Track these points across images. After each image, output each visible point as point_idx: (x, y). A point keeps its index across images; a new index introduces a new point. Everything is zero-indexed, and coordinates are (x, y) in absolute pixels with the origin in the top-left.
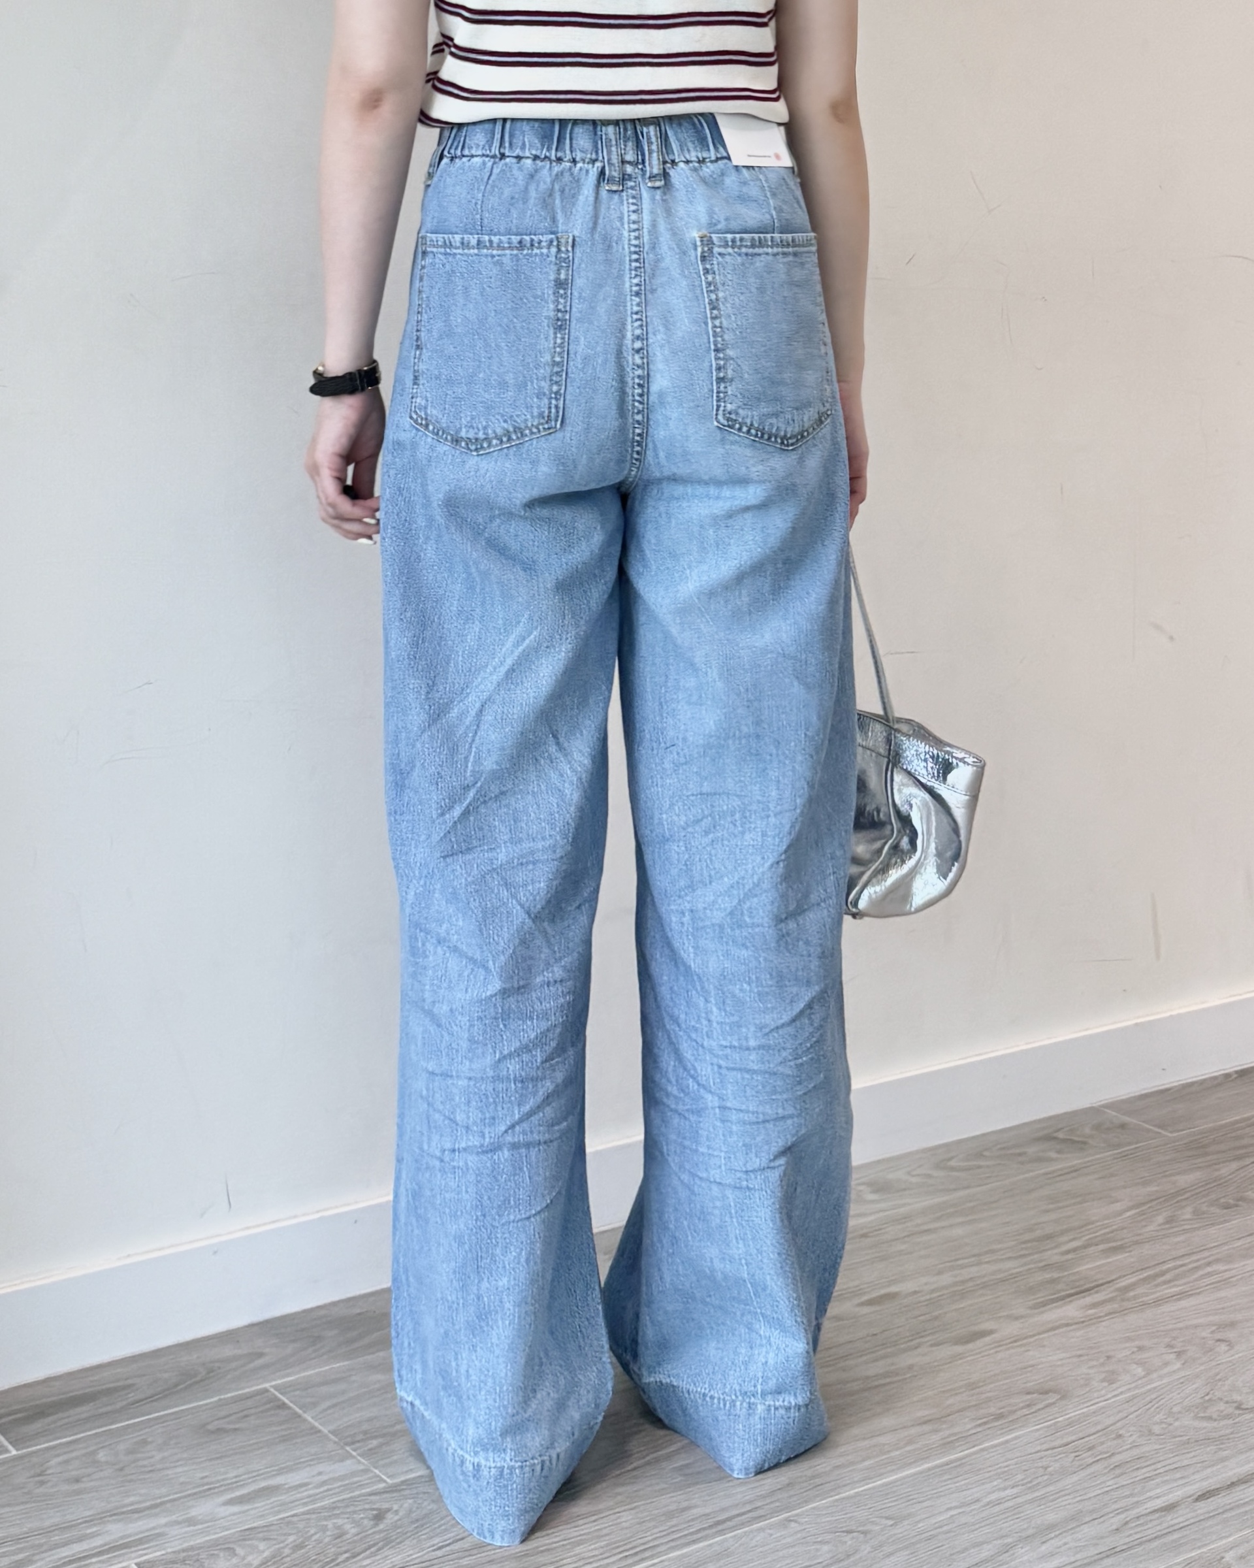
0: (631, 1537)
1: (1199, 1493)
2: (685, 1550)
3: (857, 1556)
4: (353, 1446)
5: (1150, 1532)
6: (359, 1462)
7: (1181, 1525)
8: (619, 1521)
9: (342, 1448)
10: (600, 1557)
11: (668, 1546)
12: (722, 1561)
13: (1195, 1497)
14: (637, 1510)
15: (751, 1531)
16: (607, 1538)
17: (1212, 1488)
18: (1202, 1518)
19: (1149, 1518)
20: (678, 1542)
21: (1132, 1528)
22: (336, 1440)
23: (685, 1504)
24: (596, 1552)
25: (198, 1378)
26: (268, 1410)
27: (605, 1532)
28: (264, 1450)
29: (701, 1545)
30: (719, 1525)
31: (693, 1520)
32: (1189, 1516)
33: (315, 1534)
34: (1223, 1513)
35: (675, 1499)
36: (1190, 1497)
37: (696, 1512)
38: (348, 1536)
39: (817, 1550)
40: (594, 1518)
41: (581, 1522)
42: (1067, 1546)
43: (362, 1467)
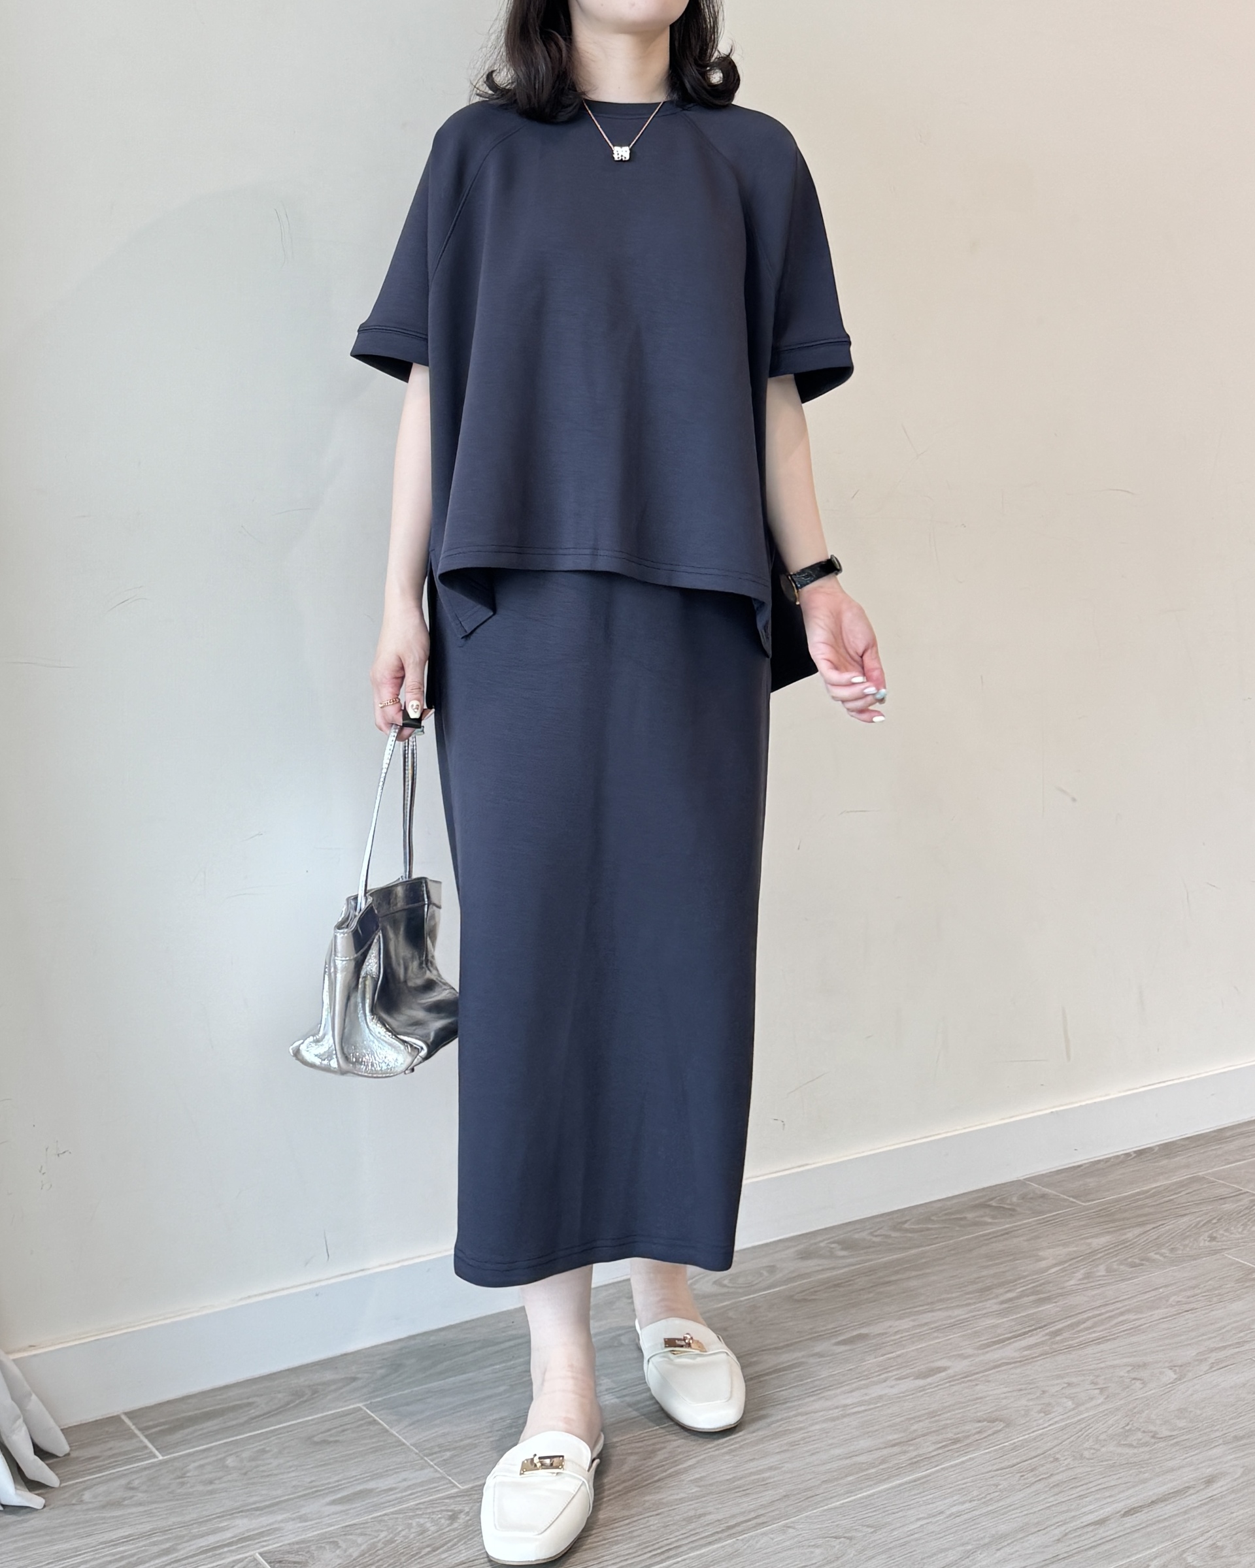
0: (658, 1538)
1: (1127, 1510)
2: (703, 1551)
3: (845, 1558)
4: (430, 1457)
5: (1086, 1542)
6: (436, 1471)
7: (1112, 1537)
8: (648, 1524)
9: (422, 1459)
10: (634, 1555)
11: (689, 1546)
12: (734, 1561)
13: (1122, 1512)
14: (662, 1516)
15: (756, 1536)
16: (638, 1539)
17: (1136, 1505)
18: (1129, 1531)
19: (1085, 1530)
20: (697, 1544)
21: (1071, 1539)
22: (417, 1451)
23: (700, 1512)
24: (631, 1551)
25: (305, 1398)
26: (361, 1425)
27: (635, 1534)
28: (360, 1459)
29: (716, 1546)
30: (730, 1530)
31: (708, 1525)
32: (1119, 1529)
33: (403, 1530)
34: (1147, 1526)
35: (692, 1507)
36: (1118, 1513)
37: (709, 1517)
38: (429, 1533)
39: (812, 1552)
40: (627, 1521)
41: (616, 1525)
42: (1018, 1553)
43: (439, 1475)
